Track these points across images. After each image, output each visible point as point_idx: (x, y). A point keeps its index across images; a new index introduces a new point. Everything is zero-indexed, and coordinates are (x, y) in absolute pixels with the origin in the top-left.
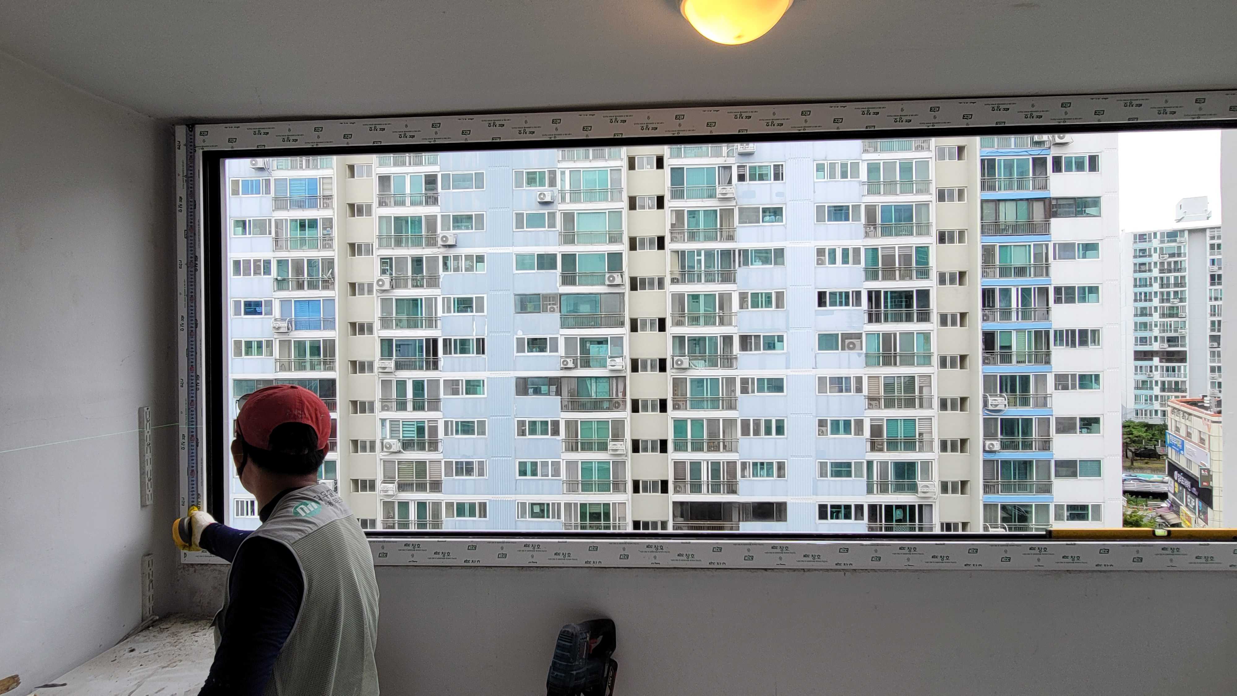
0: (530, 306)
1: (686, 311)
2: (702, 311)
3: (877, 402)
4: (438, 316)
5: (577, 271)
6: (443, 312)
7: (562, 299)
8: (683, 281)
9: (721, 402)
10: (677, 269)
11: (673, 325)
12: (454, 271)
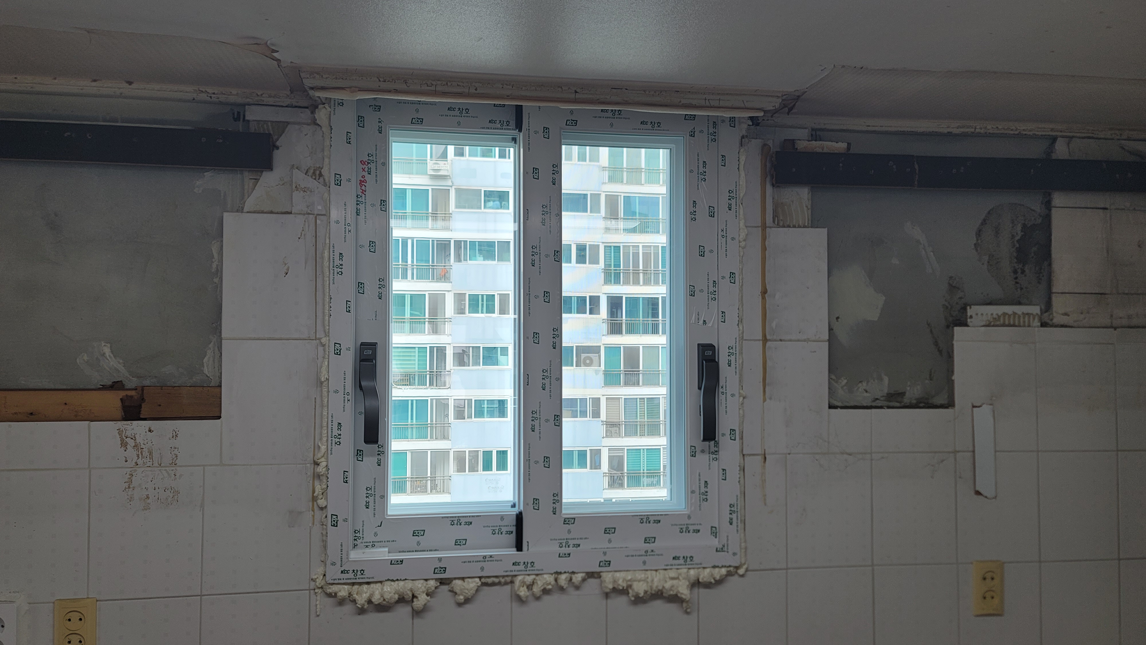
3: (617, 429)
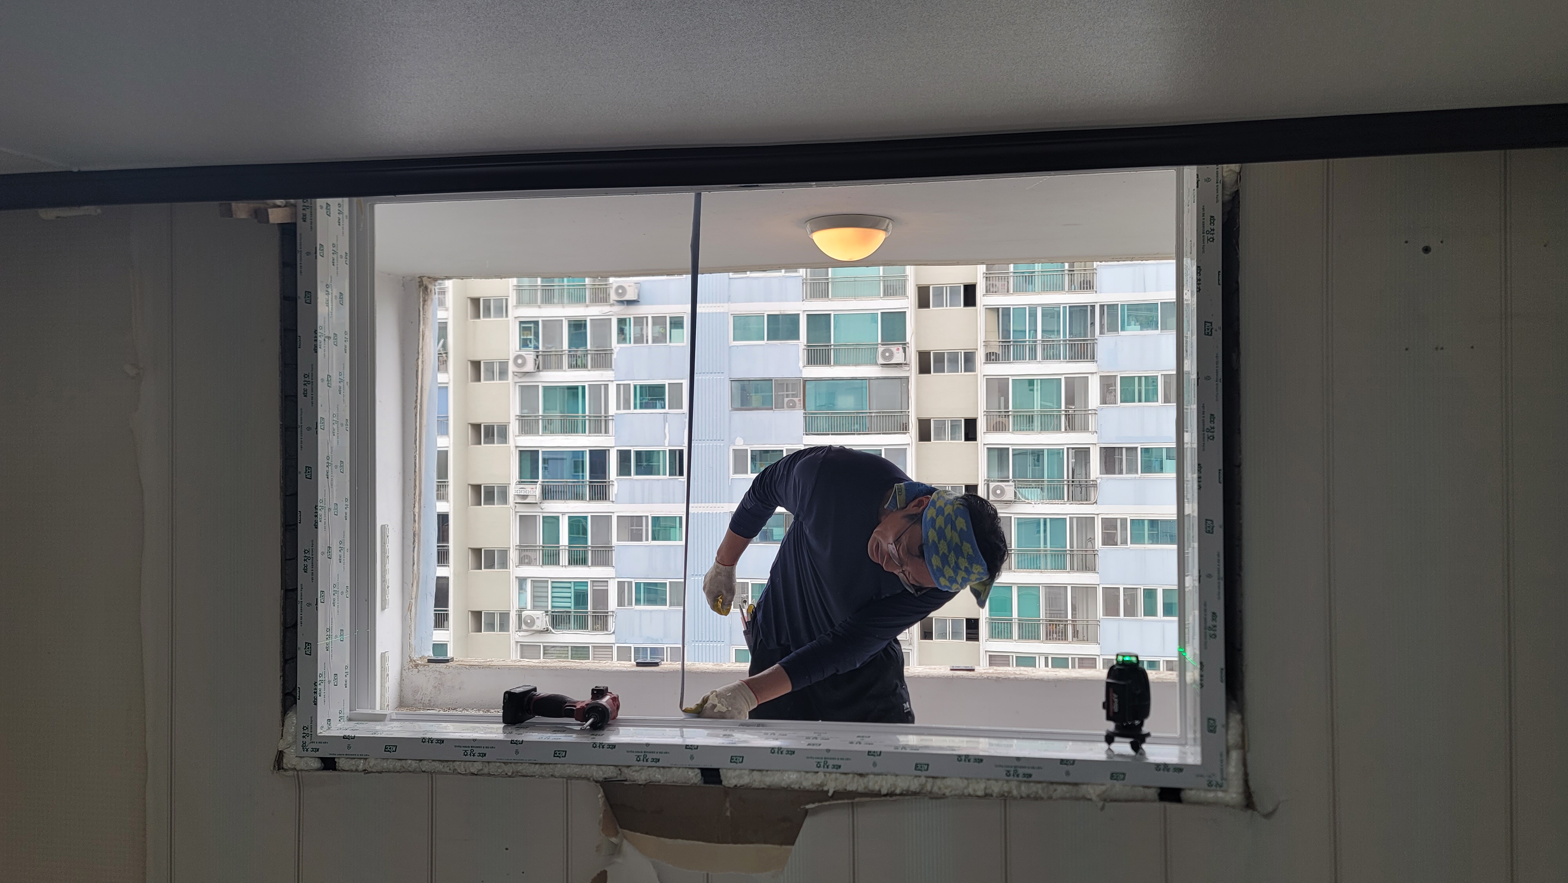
0: (755, 399)
1: (1011, 408)
2: (1037, 407)
4: (610, 414)
5: (832, 343)
6: (618, 408)
7: (807, 387)
8: (1006, 359)
9: (1068, 556)
10: (995, 339)
11: (988, 430)
12: (635, 343)
